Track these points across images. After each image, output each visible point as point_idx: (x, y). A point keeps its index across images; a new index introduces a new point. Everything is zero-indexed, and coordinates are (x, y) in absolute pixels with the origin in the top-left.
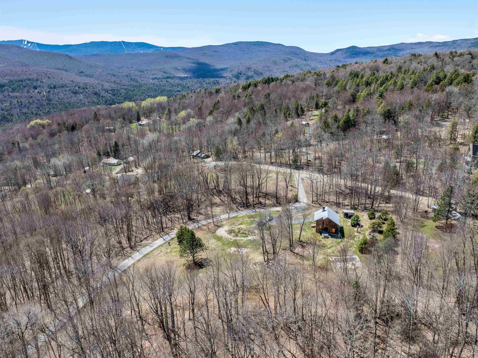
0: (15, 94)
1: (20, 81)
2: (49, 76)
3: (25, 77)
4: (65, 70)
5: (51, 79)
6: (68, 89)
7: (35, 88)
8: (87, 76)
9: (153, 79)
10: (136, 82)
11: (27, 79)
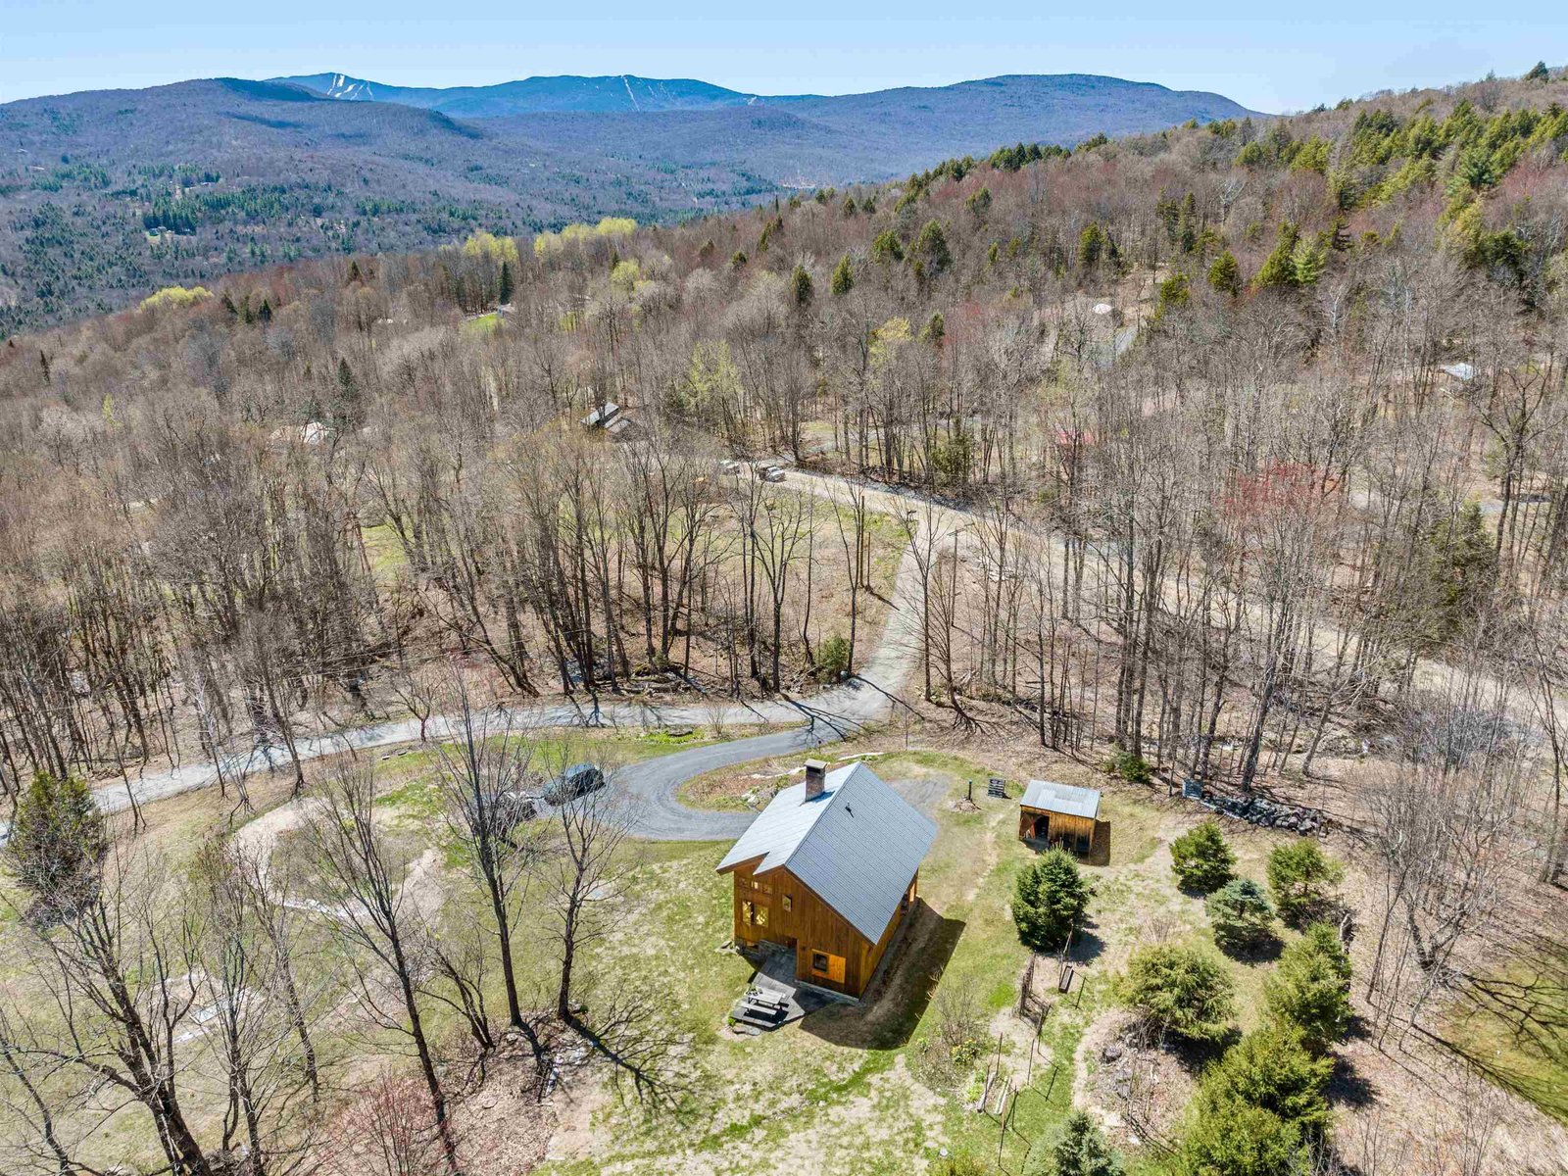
0: (249, 229)
1: (275, 189)
2: (368, 175)
3: (294, 178)
4: (427, 161)
5: (374, 185)
6: (414, 217)
7: (317, 212)
8: (489, 180)
9: (701, 195)
10: (645, 201)
11: (299, 186)
